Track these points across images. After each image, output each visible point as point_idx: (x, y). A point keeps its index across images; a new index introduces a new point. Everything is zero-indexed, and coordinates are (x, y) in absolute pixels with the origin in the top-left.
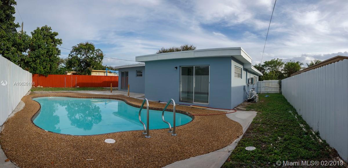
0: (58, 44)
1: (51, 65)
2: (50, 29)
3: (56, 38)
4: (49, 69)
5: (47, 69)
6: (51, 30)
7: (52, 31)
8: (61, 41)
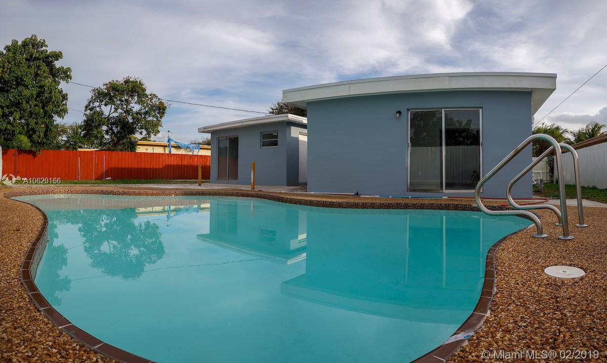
0: (63, 79)
1: (46, 125)
2: (43, 44)
3: (58, 64)
4: (42, 134)
5: (38, 134)
6: (46, 46)
7: (50, 50)
8: (68, 73)
